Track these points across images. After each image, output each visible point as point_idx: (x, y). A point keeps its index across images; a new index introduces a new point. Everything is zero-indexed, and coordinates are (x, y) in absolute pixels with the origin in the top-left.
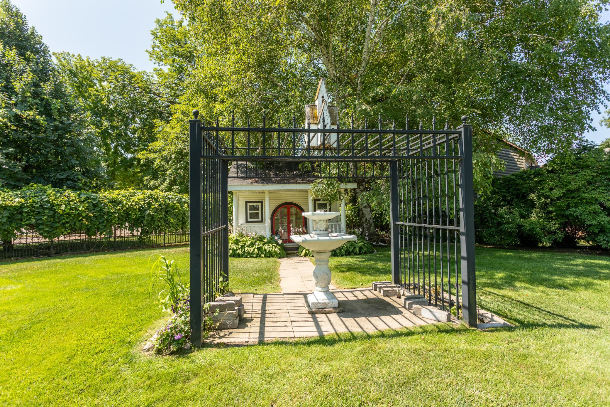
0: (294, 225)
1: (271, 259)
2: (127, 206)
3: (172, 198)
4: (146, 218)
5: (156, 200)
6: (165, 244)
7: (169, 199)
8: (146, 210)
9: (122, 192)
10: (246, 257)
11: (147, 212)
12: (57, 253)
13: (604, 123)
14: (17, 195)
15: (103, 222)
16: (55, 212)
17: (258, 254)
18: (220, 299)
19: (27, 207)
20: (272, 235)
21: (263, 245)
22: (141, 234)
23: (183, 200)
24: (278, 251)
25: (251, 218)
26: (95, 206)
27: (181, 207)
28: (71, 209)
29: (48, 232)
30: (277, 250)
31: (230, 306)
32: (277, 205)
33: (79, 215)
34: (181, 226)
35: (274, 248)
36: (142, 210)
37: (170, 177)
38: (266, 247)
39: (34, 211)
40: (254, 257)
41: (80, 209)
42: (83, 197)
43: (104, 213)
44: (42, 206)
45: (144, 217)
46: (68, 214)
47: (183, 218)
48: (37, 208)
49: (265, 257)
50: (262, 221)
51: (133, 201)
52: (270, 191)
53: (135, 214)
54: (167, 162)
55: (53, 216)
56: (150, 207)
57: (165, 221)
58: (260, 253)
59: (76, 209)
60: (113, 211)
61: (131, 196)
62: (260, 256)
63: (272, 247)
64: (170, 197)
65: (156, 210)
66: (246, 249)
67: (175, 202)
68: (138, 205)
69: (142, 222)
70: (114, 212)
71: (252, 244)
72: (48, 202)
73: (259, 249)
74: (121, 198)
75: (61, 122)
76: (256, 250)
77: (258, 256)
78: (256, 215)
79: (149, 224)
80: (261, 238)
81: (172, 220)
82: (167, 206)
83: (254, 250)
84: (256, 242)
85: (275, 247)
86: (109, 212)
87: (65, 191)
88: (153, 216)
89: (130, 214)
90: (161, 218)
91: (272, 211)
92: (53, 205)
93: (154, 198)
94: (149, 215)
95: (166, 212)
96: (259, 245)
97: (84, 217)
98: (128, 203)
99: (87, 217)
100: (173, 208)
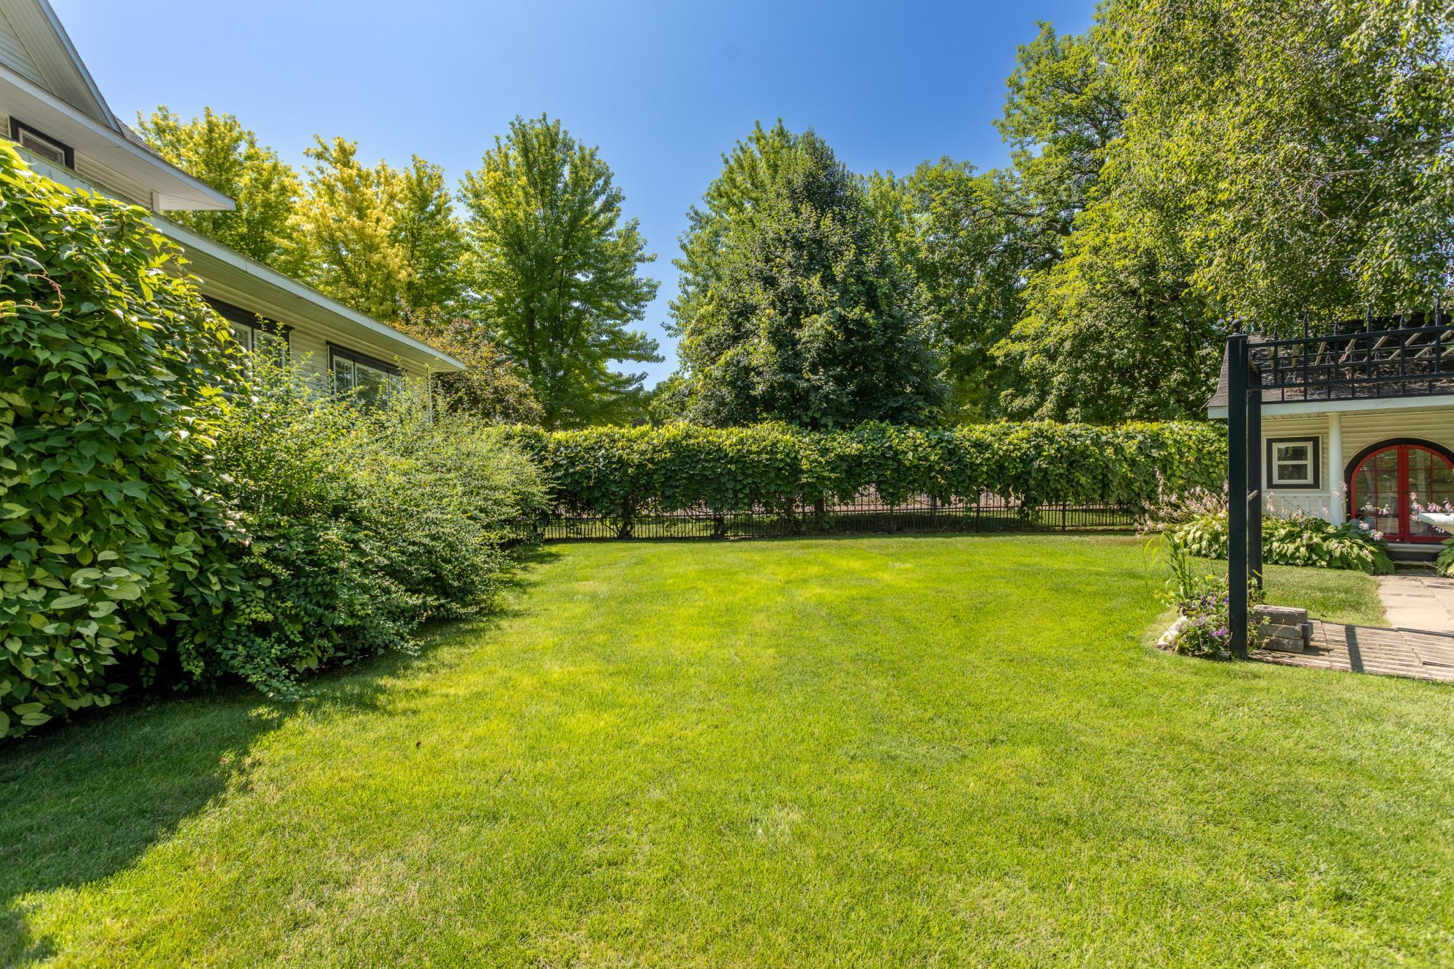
0: (1423, 497)
1: (1348, 572)
2: (1001, 453)
3: (1080, 436)
4: (1033, 475)
5: (1051, 440)
6: (1064, 527)
7: (1075, 437)
8: (1032, 460)
9: (991, 427)
10: (1276, 563)
11: (1036, 464)
12: (899, 529)
14: (852, 439)
15: (963, 481)
16: (899, 461)
17: (1309, 558)
18: (1258, 607)
19: (866, 456)
20: (1348, 519)
21: (1324, 539)
22: (1023, 504)
23: (1104, 438)
24: (1370, 558)
25: (1281, 477)
26: (952, 453)
27: (1101, 453)
28: (919, 459)
29: (892, 495)
30: (1367, 554)
31: (1291, 618)
32: (1365, 446)
33: (931, 468)
34: (1100, 492)
35: (1356, 550)
36: (1026, 460)
37: (1060, 390)
38: (1333, 544)
39: (873, 463)
40: (1297, 565)
41: (932, 458)
42: (934, 438)
43: (966, 466)
44: (883, 454)
45: (1029, 473)
46: (916, 466)
47: (1105, 476)
48: (878, 458)
49: (1330, 566)
50: (1316, 485)
51: (1010, 443)
52: (1343, 414)
53: (1015, 467)
54: (1052, 358)
55: (897, 470)
56: (1039, 454)
57: (1069, 481)
58: (1314, 557)
59: (927, 459)
60: (978, 461)
61: (1005, 434)
62: (1314, 564)
63: (1351, 548)
64: (1077, 432)
65: (1052, 460)
66: (1275, 545)
67: (1088, 442)
68: (1019, 450)
69: (1026, 481)
70: (981, 464)
71: (1291, 537)
72: (890, 447)
73: (1311, 548)
74: (988, 438)
75: (891, 316)
76: (1303, 550)
77: (1308, 563)
78: (1299, 471)
79: (1039, 486)
80: (1318, 526)
81: (1083, 480)
82: (1072, 451)
83: (1297, 549)
84: (1301, 531)
85: (1361, 547)
86: (972, 463)
87: (907, 428)
88: (1045, 471)
89: (1006, 468)
90: (1061, 475)
91: (1347, 461)
92: (896, 453)
93: (1046, 437)
94: (1039, 469)
95: (1071, 464)
96: (1310, 538)
97: (938, 472)
98: (1001, 448)
99: (941, 471)
100: (1084, 455)
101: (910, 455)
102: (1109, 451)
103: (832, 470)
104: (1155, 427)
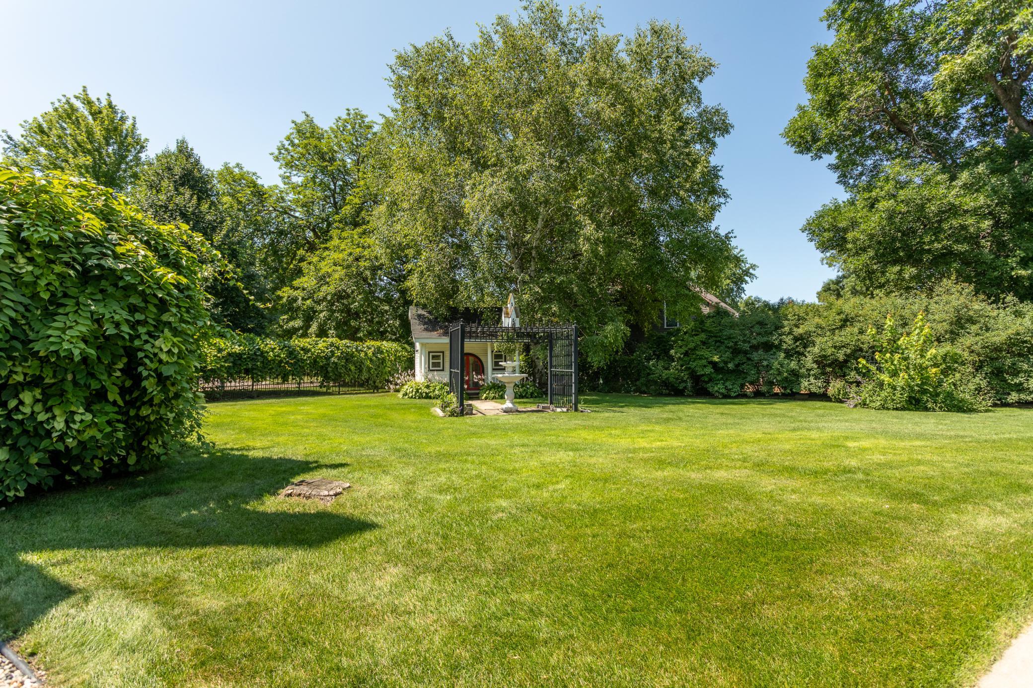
2: (315, 354)
4: (330, 365)
5: (338, 348)
7: (348, 347)
8: (330, 358)
11: (332, 360)
13: (825, 262)
16: (264, 357)
19: (245, 354)
23: (360, 348)
25: (434, 366)
26: (291, 353)
27: (359, 355)
28: (275, 356)
33: (281, 362)
34: (358, 374)
36: (327, 358)
39: (249, 358)
41: (282, 356)
42: (281, 345)
43: (299, 360)
44: (255, 353)
45: (328, 364)
46: (273, 360)
47: (360, 366)
50: (443, 370)
51: (319, 349)
53: (322, 361)
55: (263, 362)
56: (333, 355)
57: (346, 368)
59: (279, 356)
60: (305, 358)
65: (339, 358)
67: (353, 350)
68: (323, 352)
69: (327, 368)
72: (259, 349)
78: (437, 364)
82: (347, 354)
86: (302, 359)
88: (336, 364)
89: (318, 361)
90: (343, 365)
92: (262, 353)
93: (336, 347)
94: (334, 362)
95: (347, 360)
97: (286, 363)
98: (315, 351)
99: (287, 363)
100: (352, 356)
101: (271, 353)
102: (362, 355)
103: (225, 362)
104: (378, 343)
